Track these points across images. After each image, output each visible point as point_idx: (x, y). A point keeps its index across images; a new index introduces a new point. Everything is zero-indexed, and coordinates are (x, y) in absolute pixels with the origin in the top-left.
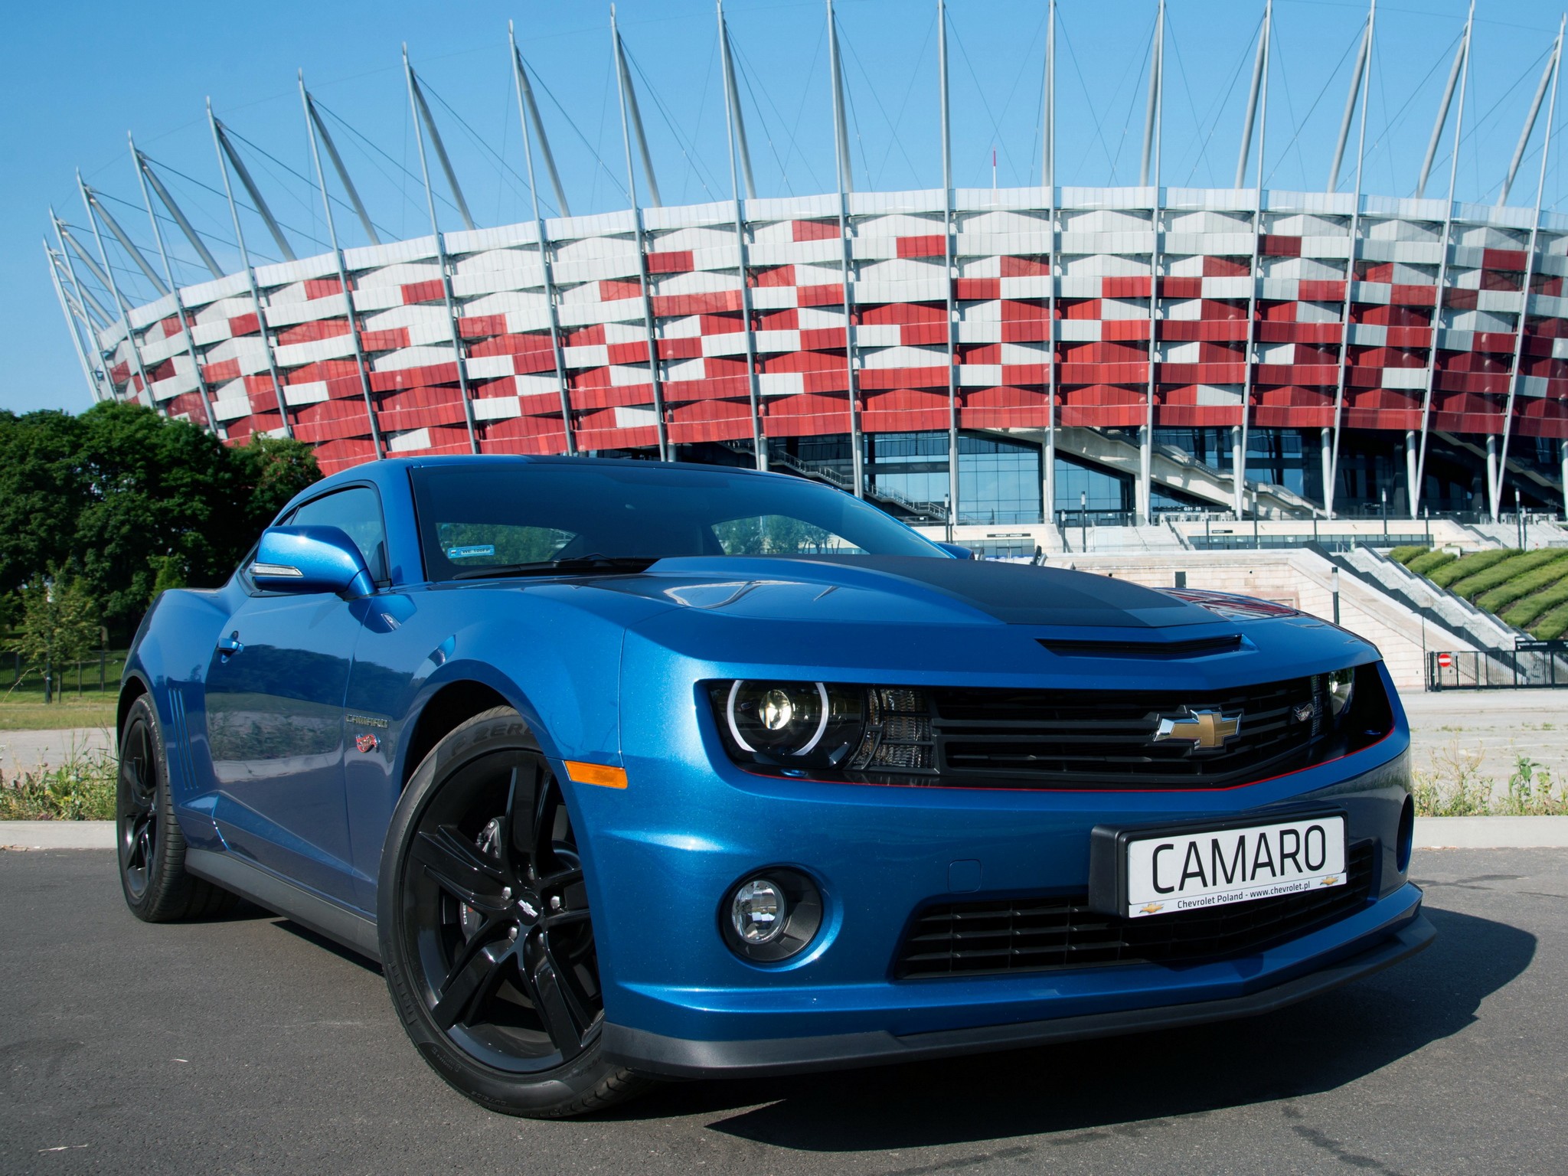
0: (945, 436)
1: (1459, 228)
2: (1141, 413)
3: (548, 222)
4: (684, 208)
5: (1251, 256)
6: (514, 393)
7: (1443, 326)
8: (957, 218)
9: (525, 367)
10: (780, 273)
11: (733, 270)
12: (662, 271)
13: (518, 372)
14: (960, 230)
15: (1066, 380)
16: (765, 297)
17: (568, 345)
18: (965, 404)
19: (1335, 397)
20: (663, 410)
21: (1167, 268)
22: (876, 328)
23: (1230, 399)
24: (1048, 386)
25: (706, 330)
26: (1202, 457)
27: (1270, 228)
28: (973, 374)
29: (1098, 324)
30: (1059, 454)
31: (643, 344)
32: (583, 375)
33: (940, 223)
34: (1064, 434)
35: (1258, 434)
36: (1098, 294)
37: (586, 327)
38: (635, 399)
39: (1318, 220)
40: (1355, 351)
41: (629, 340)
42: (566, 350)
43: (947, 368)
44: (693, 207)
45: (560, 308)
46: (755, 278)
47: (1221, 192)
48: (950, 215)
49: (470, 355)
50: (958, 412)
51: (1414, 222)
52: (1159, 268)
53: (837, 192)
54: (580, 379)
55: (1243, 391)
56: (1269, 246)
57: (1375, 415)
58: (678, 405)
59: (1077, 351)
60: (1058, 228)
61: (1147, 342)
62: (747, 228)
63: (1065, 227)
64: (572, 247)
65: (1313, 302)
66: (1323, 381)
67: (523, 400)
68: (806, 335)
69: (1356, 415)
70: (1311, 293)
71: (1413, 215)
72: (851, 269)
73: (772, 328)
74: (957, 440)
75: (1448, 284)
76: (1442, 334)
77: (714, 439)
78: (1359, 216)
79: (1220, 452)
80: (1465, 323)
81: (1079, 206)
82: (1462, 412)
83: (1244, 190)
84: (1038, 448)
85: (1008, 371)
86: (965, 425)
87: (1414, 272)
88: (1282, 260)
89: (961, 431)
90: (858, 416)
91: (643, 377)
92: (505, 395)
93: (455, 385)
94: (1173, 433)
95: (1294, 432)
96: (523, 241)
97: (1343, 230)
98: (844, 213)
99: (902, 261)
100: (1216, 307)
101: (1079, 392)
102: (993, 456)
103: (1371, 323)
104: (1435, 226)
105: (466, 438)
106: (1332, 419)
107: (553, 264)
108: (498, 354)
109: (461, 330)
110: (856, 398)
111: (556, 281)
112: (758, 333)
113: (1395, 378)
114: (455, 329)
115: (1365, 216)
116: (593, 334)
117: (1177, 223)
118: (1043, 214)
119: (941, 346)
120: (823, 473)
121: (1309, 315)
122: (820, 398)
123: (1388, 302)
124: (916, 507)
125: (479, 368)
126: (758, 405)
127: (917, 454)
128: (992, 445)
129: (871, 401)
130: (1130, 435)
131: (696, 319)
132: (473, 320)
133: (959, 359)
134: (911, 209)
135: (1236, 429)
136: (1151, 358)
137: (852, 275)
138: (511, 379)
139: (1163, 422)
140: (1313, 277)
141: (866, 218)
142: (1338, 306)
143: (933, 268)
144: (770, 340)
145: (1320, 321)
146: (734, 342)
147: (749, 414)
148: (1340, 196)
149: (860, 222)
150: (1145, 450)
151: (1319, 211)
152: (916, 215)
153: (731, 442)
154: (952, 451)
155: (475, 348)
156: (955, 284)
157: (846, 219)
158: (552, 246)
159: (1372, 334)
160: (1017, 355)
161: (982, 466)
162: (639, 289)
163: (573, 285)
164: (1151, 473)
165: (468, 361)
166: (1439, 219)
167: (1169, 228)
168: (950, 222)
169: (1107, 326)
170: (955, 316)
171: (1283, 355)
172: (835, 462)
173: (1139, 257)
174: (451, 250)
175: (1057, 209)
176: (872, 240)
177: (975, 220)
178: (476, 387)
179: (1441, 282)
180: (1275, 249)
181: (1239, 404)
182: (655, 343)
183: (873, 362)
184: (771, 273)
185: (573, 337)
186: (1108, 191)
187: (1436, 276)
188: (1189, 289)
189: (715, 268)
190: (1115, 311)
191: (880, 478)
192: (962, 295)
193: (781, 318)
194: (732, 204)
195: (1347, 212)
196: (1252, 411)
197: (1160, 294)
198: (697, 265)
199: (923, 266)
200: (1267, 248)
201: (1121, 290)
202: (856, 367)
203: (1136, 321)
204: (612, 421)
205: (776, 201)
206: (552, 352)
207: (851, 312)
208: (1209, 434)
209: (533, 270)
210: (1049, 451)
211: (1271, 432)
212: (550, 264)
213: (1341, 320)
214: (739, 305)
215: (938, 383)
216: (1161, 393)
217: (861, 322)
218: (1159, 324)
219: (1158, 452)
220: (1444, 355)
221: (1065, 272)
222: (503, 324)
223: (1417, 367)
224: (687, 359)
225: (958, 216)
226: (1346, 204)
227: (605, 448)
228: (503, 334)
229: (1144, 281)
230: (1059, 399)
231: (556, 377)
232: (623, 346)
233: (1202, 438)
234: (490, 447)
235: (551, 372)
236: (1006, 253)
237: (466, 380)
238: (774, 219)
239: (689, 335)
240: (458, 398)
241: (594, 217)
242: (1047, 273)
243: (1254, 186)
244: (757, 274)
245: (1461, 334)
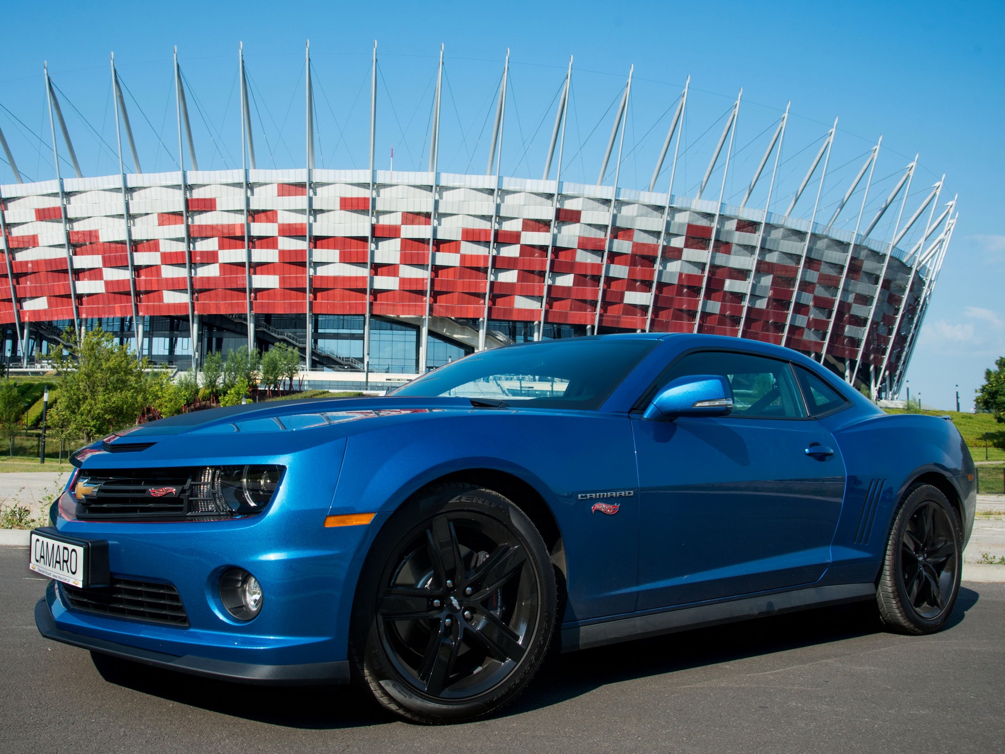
0: (362, 318)
1: (674, 210)
2: (479, 311)
3: (128, 176)
4: (212, 172)
5: (551, 221)
6: (101, 278)
7: (661, 268)
8: (377, 187)
9: (107, 263)
10: (268, 215)
11: (240, 211)
12: (196, 209)
13: (105, 266)
14: (378, 195)
15: (437, 289)
16: (259, 229)
17: (136, 251)
18: (375, 299)
19: (596, 307)
20: (193, 293)
21: (500, 224)
22: (325, 251)
23: (534, 305)
24: (427, 291)
25: (222, 247)
26: (514, 339)
27: (562, 204)
28: (382, 282)
29: (458, 256)
30: (431, 333)
31: (183, 253)
32: (144, 270)
33: (367, 190)
34: (433, 321)
35: (549, 327)
36: (459, 238)
37: (147, 240)
38: (175, 285)
39: (591, 201)
40: (609, 280)
41: (174, 250)
42: (135, 254)
43: (366, 277)
44: (217, 172)
45: (133, 229)
46: (254, 218)
47: (535, 181)
48: (373, 186)
49: (75, 254)
50: (371, 304)
51: (648, 206)
52: (496, 224)
53: (305, 168)
54: (142, 272)
55: (542, 300)
56: (562, 215)
57: (618, 319)
58: (201, 291)
59: (444, 271)
60: (437, 197)
61: (487, 268)
62: (250, 186)
63: (441, 197)
64: (142, 191)
65: (586, 250)
66: (589, 297)
67: (107, 283)
68: (282, 253)
69: (608, 319)
70: (585, 244)
71: (647, 201)
72: (311, 215)
73: (261, 248)
74: (370, 321)
75: (665, 244)
76: (660, 273)
77: (223, 312)
78: (616, 200)
79: (525, 335)
80: (674, 267)
81: (451, 185)
82: (669, 320)
83: (548, 181)
84: (418, 329)
85: (403, 281)
86: (375, 313)
87: (646, 235)
88: (569, 224)
89: (372, 316)
90: (311, 303)
91: (182, 273)
92: (96, 279)
93: (65, 271)
94: (497, 324)
95: (569, 327)
96: (112, 187)
97: (606, 208)
98: (309, 181)
99: (343, 212)
100: (528, 250)
101: (445, 296)
102: (390, 332)
103: (619, 264)
104: (660, 209)
105: (70, 304)
106: (593, 320)
107: (130, 201)
108: (93, 254)
109: (71, 238)
110: (310, 292)
111: (131, 212)
112: (253, 250)
113: (633, 298)
114: (67, 237)
115: (619, 200)
116: (152, 245)
117: (508, 199)
118: (429, 188)
119: (363, 264)
120: (287, 336)
121: (584, 257)
122: (289, 291)
123: (630, 252)
124: (343, 360)
125: (81, 262)
126: (250, 293)
127: (343, 328)
128: (389, 325)
129: (319, 295)
130: (473, 323)
131: (216, 240)
132: (78, 233)
133: (374, 272)
134: (349, 181)
135: (536, 323)
136: (488, 278)
137: (312, 218)
138: (100, 269)
139: (494, 317)
140: (587, 235)
141: (322, 185)
142: (600, 253)
143: (361, 217)
144: (260, 255)
145: (589, 261)
146: (238, 255)
147: (245, 299)
148: (605, 188)
149: (318, 187)
150: (482, 333)
151: (592, 196)
152: (352, 184)
153: (232, 315)
154: (367, 327)
155: (78, 249)
156: (373, 228)
157: (310, 185)
158: (130, 190)
159: (620, 271)
160: (408, 272)
161: (383, 337)
162: (182, 220)
163: (141, 215)
164: (485, 346)
165: (74, 257)
166: (663, 204)
167: (503, 201)
168: (372, 190)
169: (463, 258)
170: (373, 246)
171: (566, 281)
172: (294, 330)
173: (483, 217)
174: (67, 189)
175: (437, 186)
176: (325, 198)
177: (388, 190)
178: (78, 273)
179: (662, 242)
180: (566, 217)
181: (539, 308)
182: (190, 253)
183: (321, 271)
184: (262, 215)
185: (139, 246)
186: (468, 177)
187: (658, 237)
188: (514, 238)
189: (229, 209)
190: (468, 249)
191: (320, 341)
192: (377, 235)
193: (268, 242)
194: (242, 172)
195: (609, 198)
196: (547, 312)
197: (496, 241)
198: (218, 207)
199: (355, 215)
200: (561, 216)
201: (471, 236)
202: (311, 274)
203: (480, 256)
204: (161, 299)
205: (268, 171)
206: (127, 255)
207: (310, 241)
208: (518, 325)
209: (117, 203)
210: (424, 331)
211: (555, 326)
212: (128, 201)
213: (602, 261)
214: (243, 232)
215: (360, 286)
216: (494, 299)
217: (315, 247)
218: (494, 258)
219: (489, 334)
220: (661, 285)
221: (440, 224)
222: (97, 237)
223: (645, 292)
224: (208, 264)
225: (378, 186)
226: (608, 192)
227: (156, 315)
228: (97, 242)
229: (487, 232)
230: (432, 300)
231: (128, 270)
232: (170, 253)
233: (515, 327)
234: (84, 310)
235: (125, 267)
236: (406, 210)
237: (72, 269)
238: (267, 182)
239: (211, 249)
240: (66, 279)
241: (157, 175)
242: (429, 224)
243: (555, 179)
244: (254, 215)
245: (672, 273)
